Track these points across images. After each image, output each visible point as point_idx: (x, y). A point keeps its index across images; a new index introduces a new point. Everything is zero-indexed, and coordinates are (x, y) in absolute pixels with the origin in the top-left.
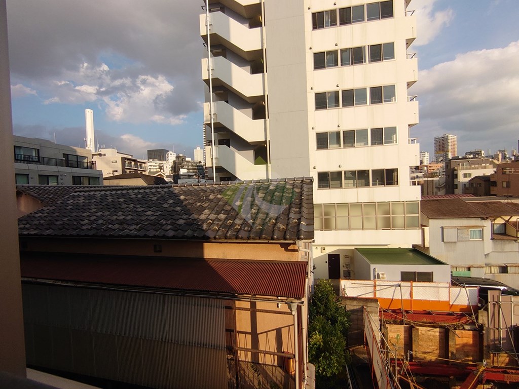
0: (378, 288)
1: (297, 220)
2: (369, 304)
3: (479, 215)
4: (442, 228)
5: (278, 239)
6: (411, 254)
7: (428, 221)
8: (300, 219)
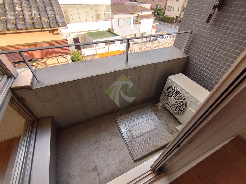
0: (97, 50)
1: (54, 15)
2: (95, 56)
3: (131, 12)
4: (119, 19)
5: (46, 28)
6: (108, 33)
7: (114, 16)
8: (55, 14)
